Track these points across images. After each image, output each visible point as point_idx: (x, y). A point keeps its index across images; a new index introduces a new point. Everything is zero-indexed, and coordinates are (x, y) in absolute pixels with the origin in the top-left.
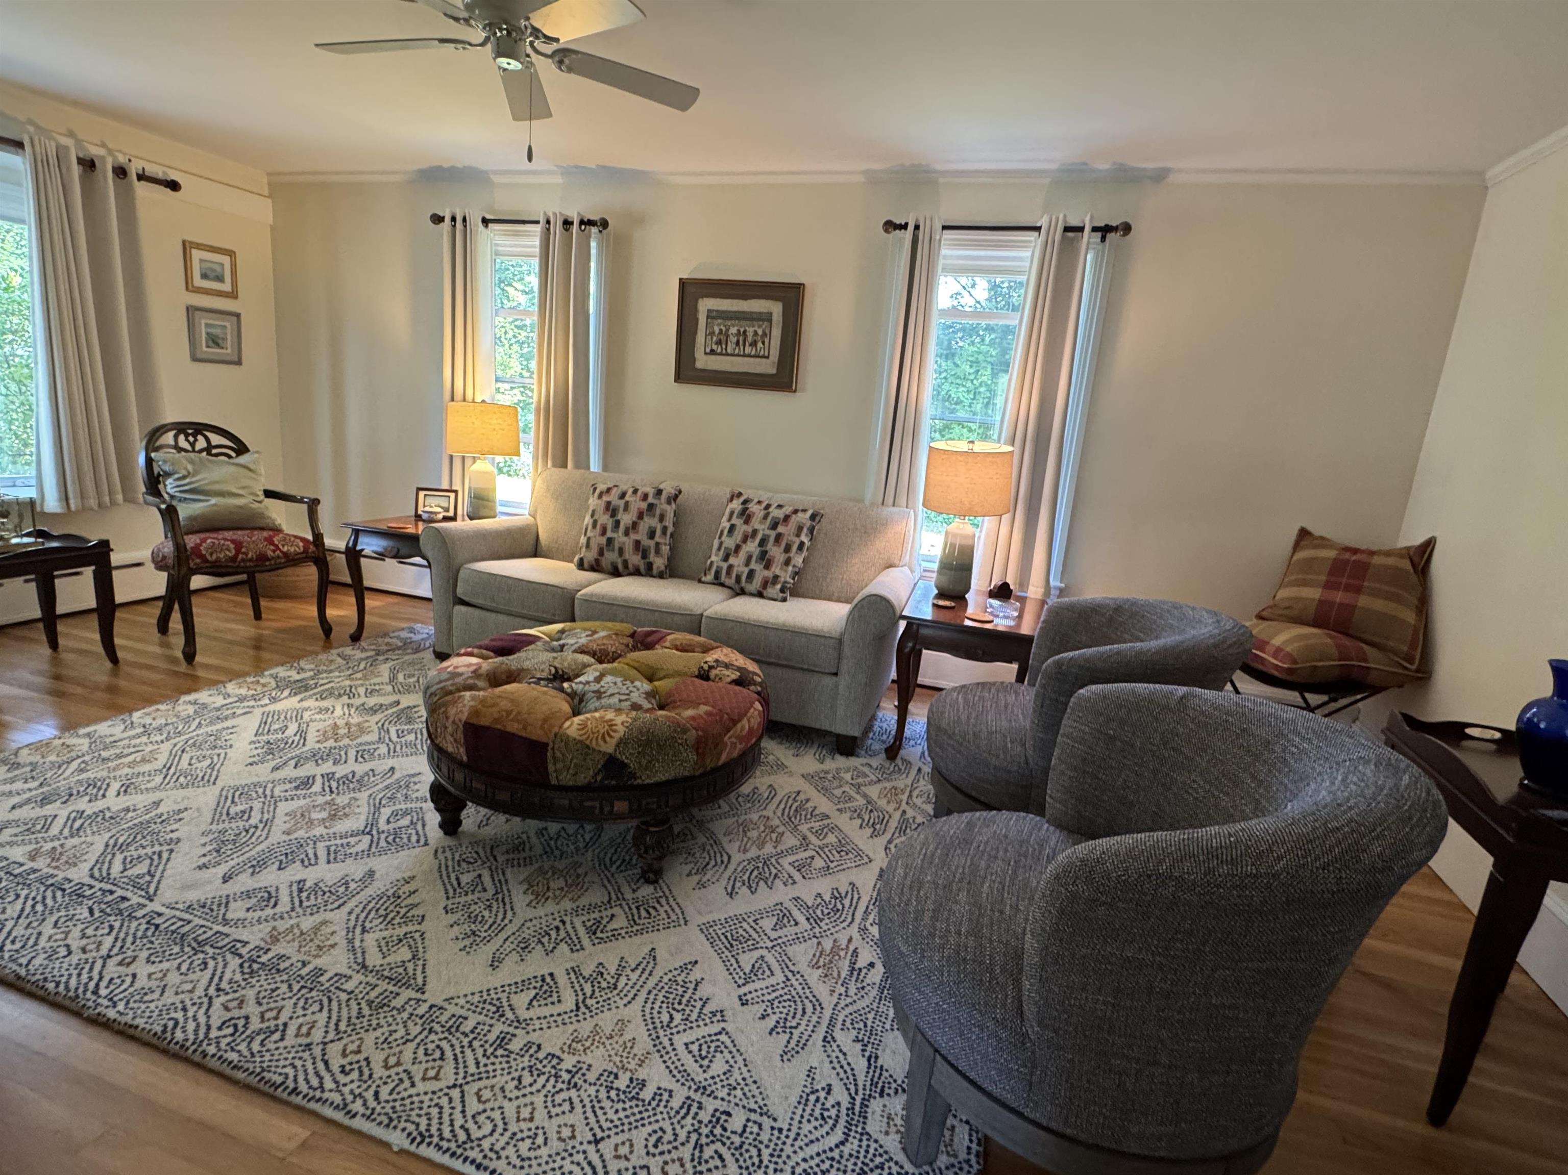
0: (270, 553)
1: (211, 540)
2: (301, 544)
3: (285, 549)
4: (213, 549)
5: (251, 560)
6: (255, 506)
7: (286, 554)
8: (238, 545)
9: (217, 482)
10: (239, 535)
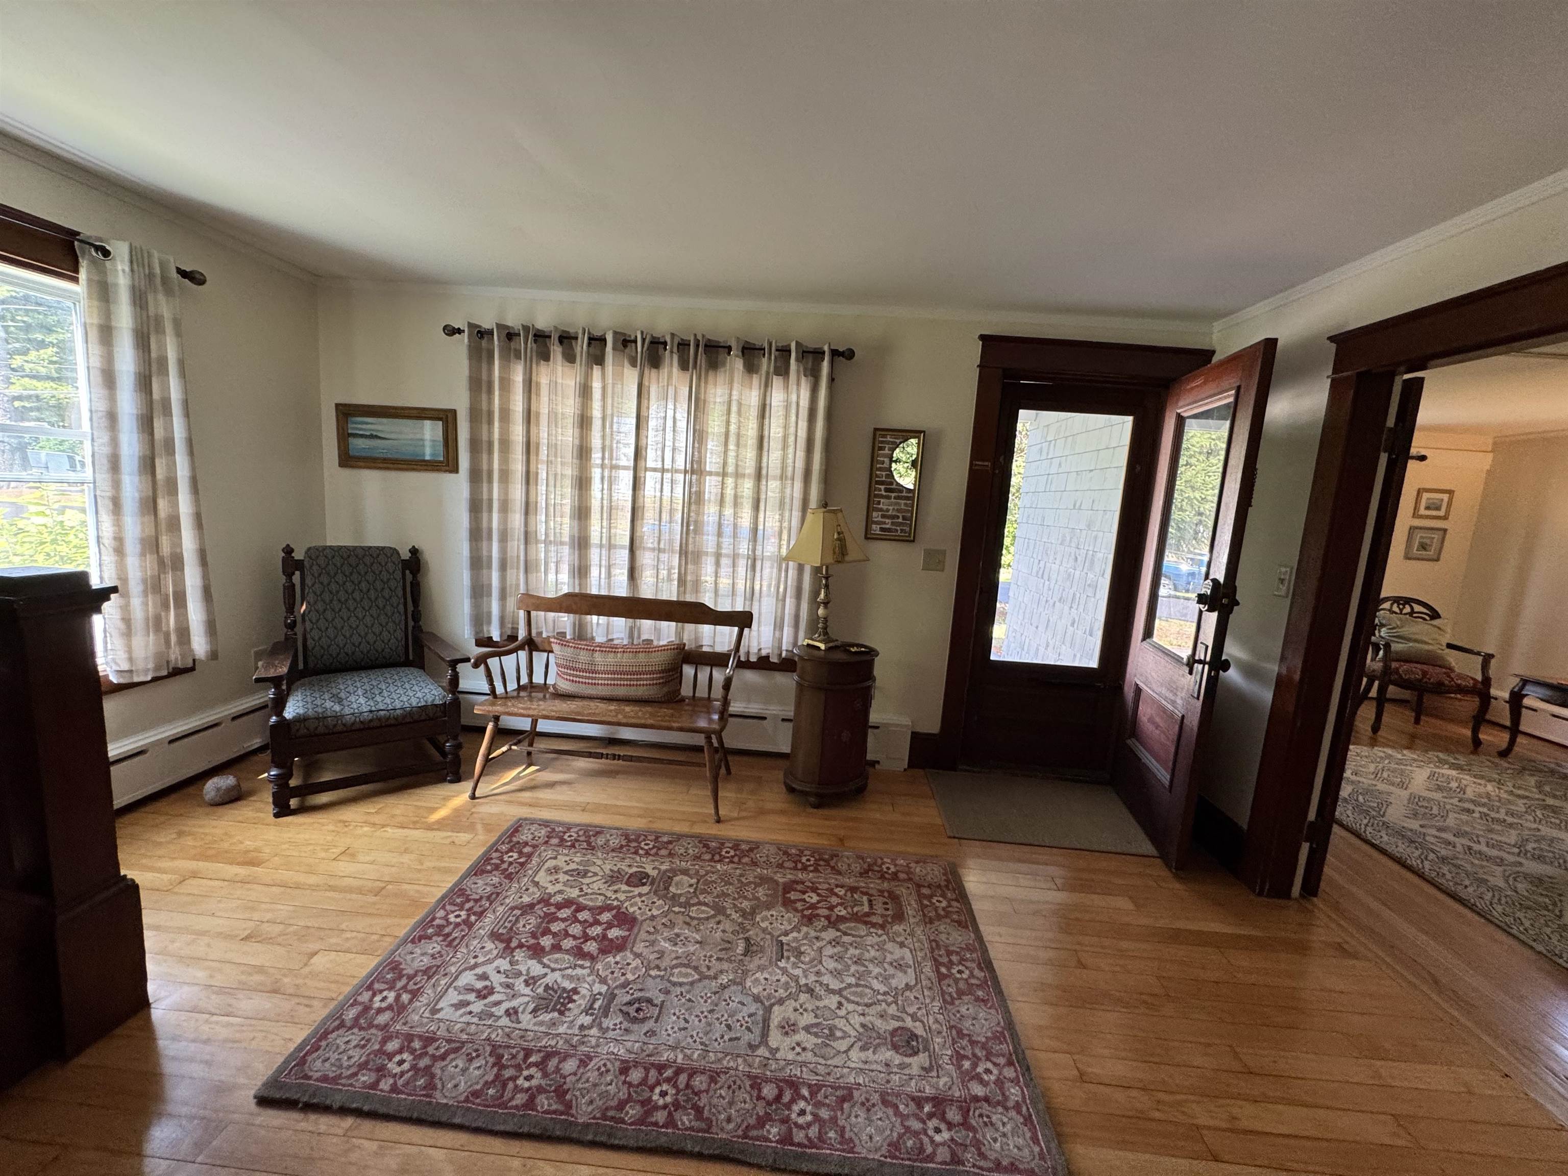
0: (1446, 682)
1: (1406, 667)
2: (1471, 682)
3: (1459, 682)
4: (1407, 672)
5: (1432, 684)
6: (1440, 652)
7: (1459, 686)
8: (1425, 673)
9: (1414, 634)
10: (1425, 667)
